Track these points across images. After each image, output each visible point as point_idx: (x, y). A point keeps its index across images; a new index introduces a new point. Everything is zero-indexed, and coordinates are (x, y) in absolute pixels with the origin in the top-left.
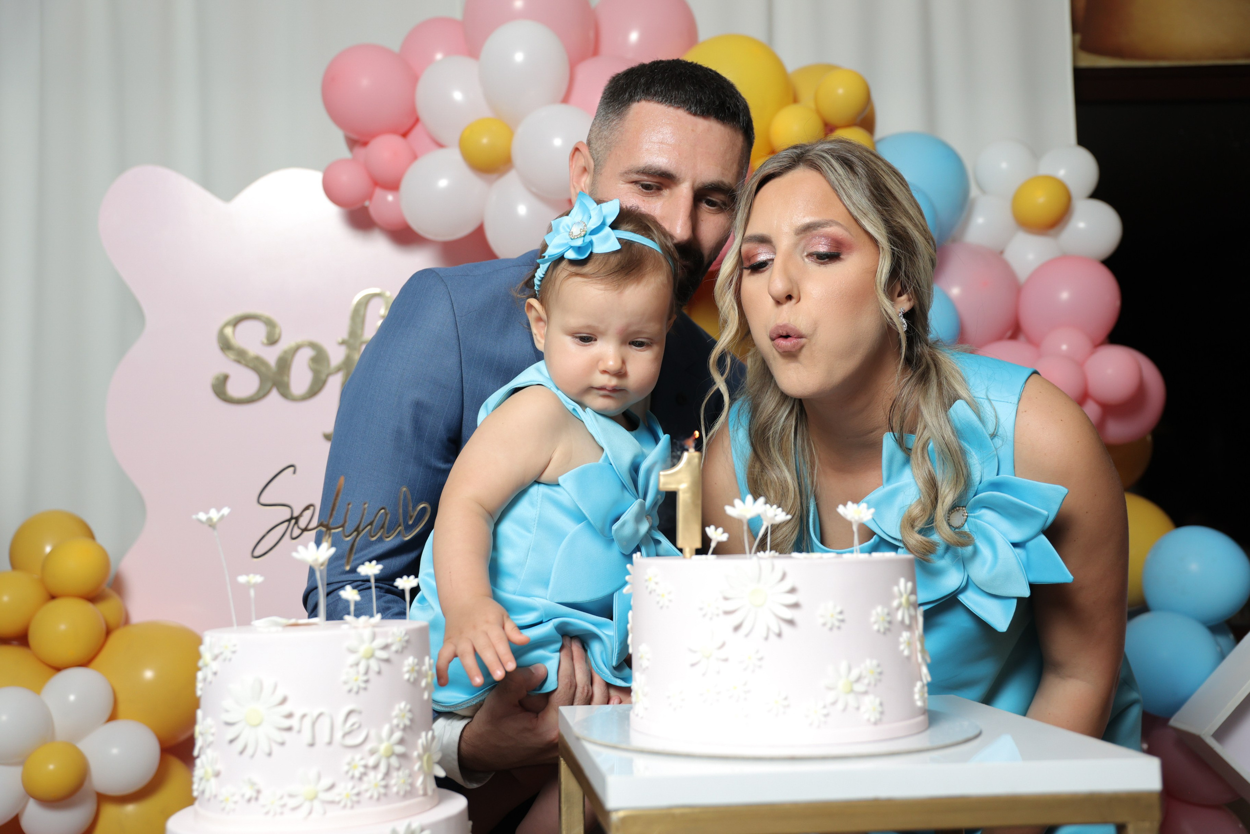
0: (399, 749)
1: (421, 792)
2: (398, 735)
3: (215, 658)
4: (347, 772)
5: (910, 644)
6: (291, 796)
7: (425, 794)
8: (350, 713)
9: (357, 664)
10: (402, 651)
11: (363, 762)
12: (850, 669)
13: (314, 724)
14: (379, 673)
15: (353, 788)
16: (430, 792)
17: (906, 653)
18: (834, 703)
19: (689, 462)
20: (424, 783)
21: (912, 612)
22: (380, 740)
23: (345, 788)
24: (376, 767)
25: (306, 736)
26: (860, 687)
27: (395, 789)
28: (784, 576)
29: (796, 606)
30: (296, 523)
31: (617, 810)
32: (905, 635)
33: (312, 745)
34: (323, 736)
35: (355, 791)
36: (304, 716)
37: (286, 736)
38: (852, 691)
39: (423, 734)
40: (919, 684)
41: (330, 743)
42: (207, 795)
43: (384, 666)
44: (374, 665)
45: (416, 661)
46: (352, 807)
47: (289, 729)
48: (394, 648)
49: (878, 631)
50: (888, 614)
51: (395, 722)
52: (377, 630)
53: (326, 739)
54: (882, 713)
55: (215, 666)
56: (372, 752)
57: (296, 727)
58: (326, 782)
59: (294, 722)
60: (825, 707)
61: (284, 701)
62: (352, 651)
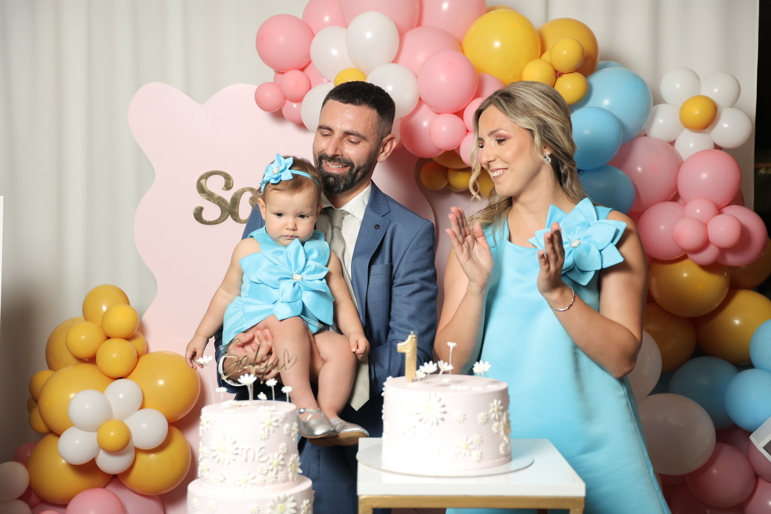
0: (282, 463)
1: (291, 479)
2: (281, 457)
3: (207, 422)
4: (260, 472)
5: (498, 428)
6: (238, 481)
7: (293, 480)
8: (261, 448)
9: (264, 428)
10: (284, 422)
11: (267, 468)
12: (467, 439)
13: (247, 452)
14: (274, 432)
15: (263, 478)
16: (295, 479)
17: (496, 431)
18: (460, 453)
19: (411, 341)
20: (293, 476)
21: (500, 413)
22: (274, 459)
23: (259, 479)
24: (272, 470)
25: (244, 457)
26: (471, 447)
27: (280, 479)
28: (440, 400)
29: (445, 412)
30: (240, 363)
31: (362, 495)
32: (496, 424)
33: (246, 461)
34: (251, 457)
35: (264, 479)
36: (243, 449)
37: (236, 457)
38: (468, 448)
39: (292, 456)
40: (503, 444)
41: (253, 460)
42: (204, 478)
43: (276, 429)
44: (271, 429)
45: (290, 425)
46: (262, 486)
47: (237, 454)
48: (280, 421)
49: (482, 423)
50: (487, 416)
51: (280, 451)
52: (273, 413)
53: (252, 458)
54: (481, 457)
55: (207, 426)
56: (271, 464)
57: (240, 453)
58: (252, 476)
59: (239, 451)
60: (456, 454)
61: (235, 443)
62: (263, 423)
